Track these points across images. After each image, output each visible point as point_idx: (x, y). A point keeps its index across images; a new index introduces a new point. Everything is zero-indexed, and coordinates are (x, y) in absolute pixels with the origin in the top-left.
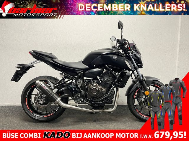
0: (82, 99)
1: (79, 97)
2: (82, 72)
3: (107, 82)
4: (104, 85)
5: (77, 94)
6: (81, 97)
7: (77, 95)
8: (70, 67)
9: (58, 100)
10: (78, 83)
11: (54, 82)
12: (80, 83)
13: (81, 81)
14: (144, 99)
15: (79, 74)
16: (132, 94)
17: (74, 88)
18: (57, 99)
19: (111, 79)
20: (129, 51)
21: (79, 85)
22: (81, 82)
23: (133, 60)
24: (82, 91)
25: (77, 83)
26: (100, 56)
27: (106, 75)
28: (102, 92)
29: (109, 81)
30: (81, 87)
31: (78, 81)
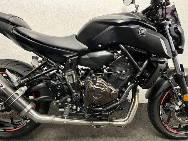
0: (74, 107)
1: (68, 102)
2: (75, 56)
3: (121, 77)
4: (114, 81)
5: (64, 96)
6: (72, 102)
7: (64, 99)
8: (52, 46)
9: (27, 109)
10: (68, 76)
11: (22, 72)
12: (71, 77)
13: (73, 72)
14: (180, 106)
15: (70, 61)
16: (160, 97)
17: (59, 86)
18: (25, 107)
19: (128, 72)
20: (165, 21)
21: (70, 81)
22: (72, 75)
23: (170, 38)
24: (74, 91)
25: (66, 77)
26: (112, 27)
27: (119, 65)
28: (110, 95)
29: (124, 75)
30: (73, 84)
31: (67, 74)
